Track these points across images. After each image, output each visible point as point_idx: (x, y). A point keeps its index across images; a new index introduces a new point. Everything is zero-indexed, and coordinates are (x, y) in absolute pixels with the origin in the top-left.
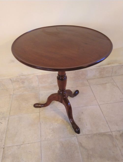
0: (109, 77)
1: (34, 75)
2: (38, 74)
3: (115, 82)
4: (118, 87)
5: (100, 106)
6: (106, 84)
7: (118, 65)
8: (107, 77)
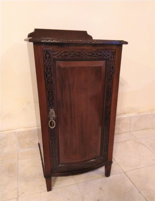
0: (126, 132)
1: (9, 131)
2: (17, 129)
3: (138, 139)
4: (143, 144)
5: (126, 173)
6: (126, 141)
7: (137, 115)
8: (125, 133)
